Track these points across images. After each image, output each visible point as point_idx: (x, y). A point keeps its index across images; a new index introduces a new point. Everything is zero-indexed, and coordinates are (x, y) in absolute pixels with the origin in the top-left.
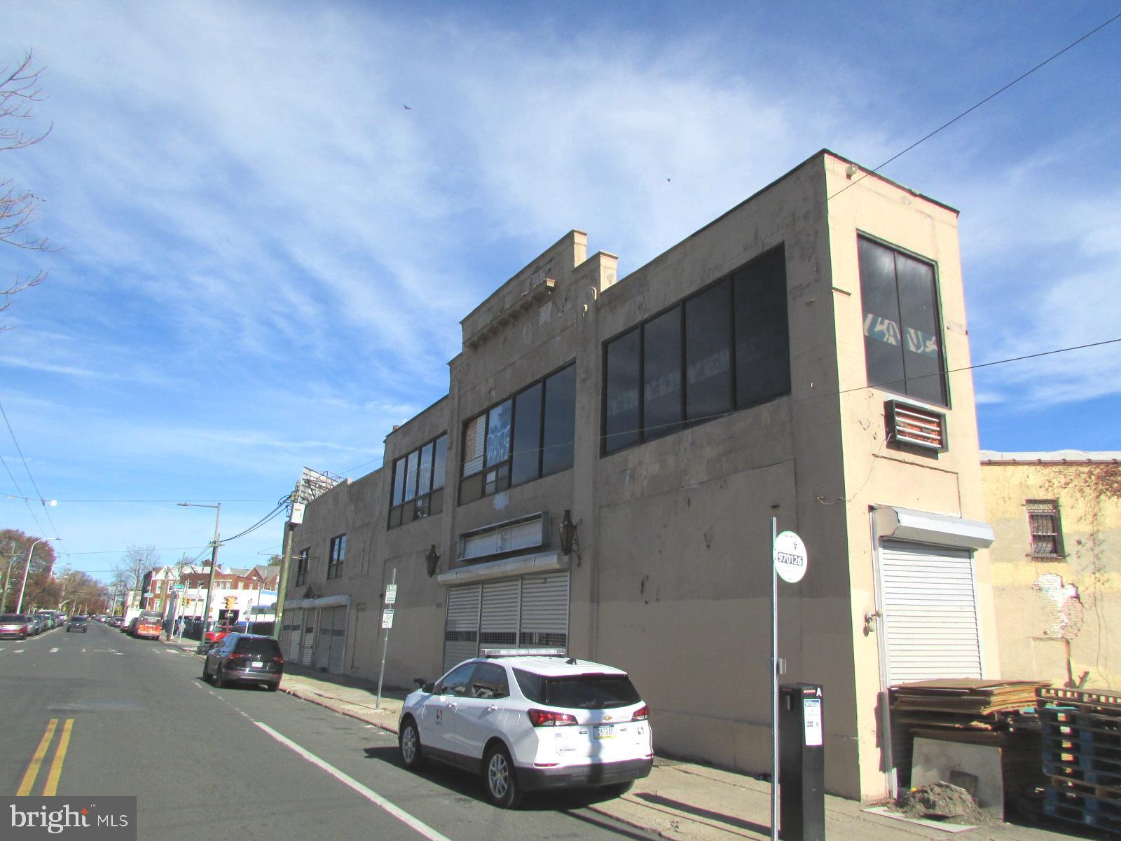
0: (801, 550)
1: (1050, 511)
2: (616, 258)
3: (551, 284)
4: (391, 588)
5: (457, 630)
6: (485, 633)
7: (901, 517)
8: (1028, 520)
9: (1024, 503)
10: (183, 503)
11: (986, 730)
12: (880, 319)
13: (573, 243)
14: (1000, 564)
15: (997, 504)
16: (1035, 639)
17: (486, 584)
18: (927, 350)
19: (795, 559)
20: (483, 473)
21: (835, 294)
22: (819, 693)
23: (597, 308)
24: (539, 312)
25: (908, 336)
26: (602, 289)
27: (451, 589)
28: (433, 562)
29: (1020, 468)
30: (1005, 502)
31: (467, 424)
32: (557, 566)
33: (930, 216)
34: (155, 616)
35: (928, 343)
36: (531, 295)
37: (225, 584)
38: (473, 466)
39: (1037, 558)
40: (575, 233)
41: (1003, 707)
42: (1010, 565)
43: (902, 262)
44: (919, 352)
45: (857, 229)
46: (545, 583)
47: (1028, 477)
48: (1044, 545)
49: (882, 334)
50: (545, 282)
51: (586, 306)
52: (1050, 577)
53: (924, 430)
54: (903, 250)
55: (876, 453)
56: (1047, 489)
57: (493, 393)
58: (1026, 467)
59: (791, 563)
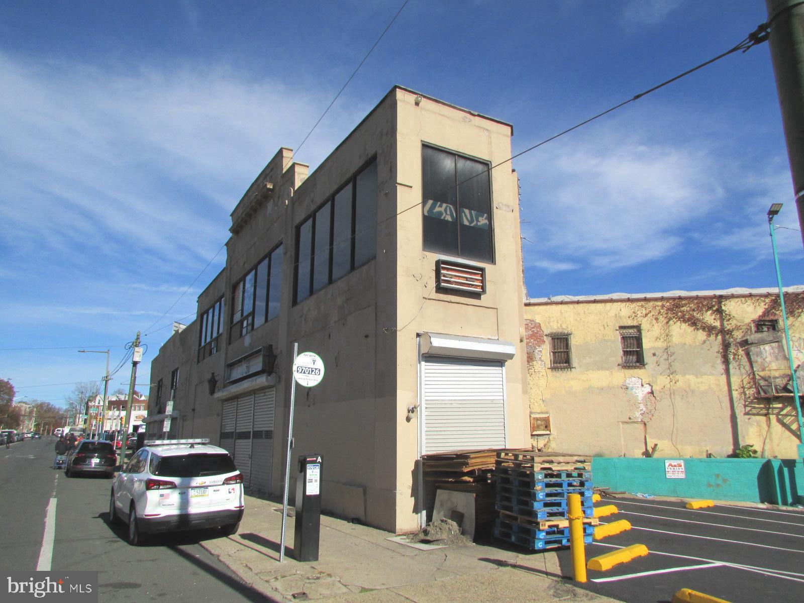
0: (320, 364)
1: (635, 334)
2: (308, 167)
3: (270, 186)
4: (170, 403)
5: (226, 431)
6: (240, 433)
7: (433, 339)
8: (620, 341)
9: (618, 328)
10: (83, 350)
11: (469, 482)
12: (439, 203)
13: (282, 157)
14: (601, 371)
15: (600, 330)
16: (624, 423)
17: (241, 398)
18: (479, 224)
19: (312, 371)
20: (241, 322)
21: (399, 187)
22: (319, 459)
23: (293, 201)
24: (267, 207)
25: (463, 214)
26: (296, 188)
27: (224, 403)
28: (213, 385)
29: (616, 304)
30: (605, 328)
31: (235, 287)
32: (266, 384)
33: (487, 130)
34: (79, 431)
35: (480, 219)
36: (260, 194)
37: (140, 407)
38: (237, 317)
39: (626, 366)
40: (283, 150)
41: (486, 466)
42: (607, 372)
43: (461, 163)
44: (472, 225)
45: (421, 141)
46: (264, 396)
47: (621, 310)
48: (631, 357)
49: (440, 213)
50: (266, 185)
51: (287, 201)
52: (633, 379)
53: (468, 279)
54: (461, 154)
55: (426, 296)
56: (634, 318)
57: (246, 265)
58: (619, 303)
59: (309, 373)
